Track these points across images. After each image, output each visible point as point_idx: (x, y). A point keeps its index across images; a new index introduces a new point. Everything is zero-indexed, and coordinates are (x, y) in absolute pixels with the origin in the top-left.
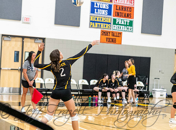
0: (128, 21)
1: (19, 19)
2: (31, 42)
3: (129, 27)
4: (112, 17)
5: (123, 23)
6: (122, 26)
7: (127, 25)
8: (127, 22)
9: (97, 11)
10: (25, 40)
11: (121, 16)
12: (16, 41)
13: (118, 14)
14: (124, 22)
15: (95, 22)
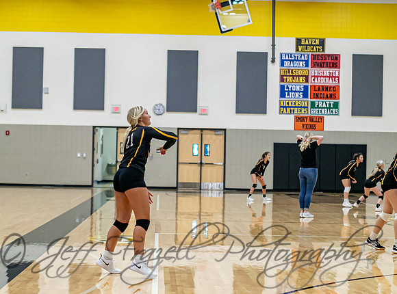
0: (332, 103)
1: (195, 111)
2: (211, 134)
3: (334, 110)
4: (310, 100)
5: (324, 105)
6: (323, 110)
7: (330, 108)
8: (330, 104)
9: (288, 95)
10: (204, 131)
11: (321, 98)
12: (194, 134)
13: (317, 96)
14: (326, 104)
15: (286, 107)
